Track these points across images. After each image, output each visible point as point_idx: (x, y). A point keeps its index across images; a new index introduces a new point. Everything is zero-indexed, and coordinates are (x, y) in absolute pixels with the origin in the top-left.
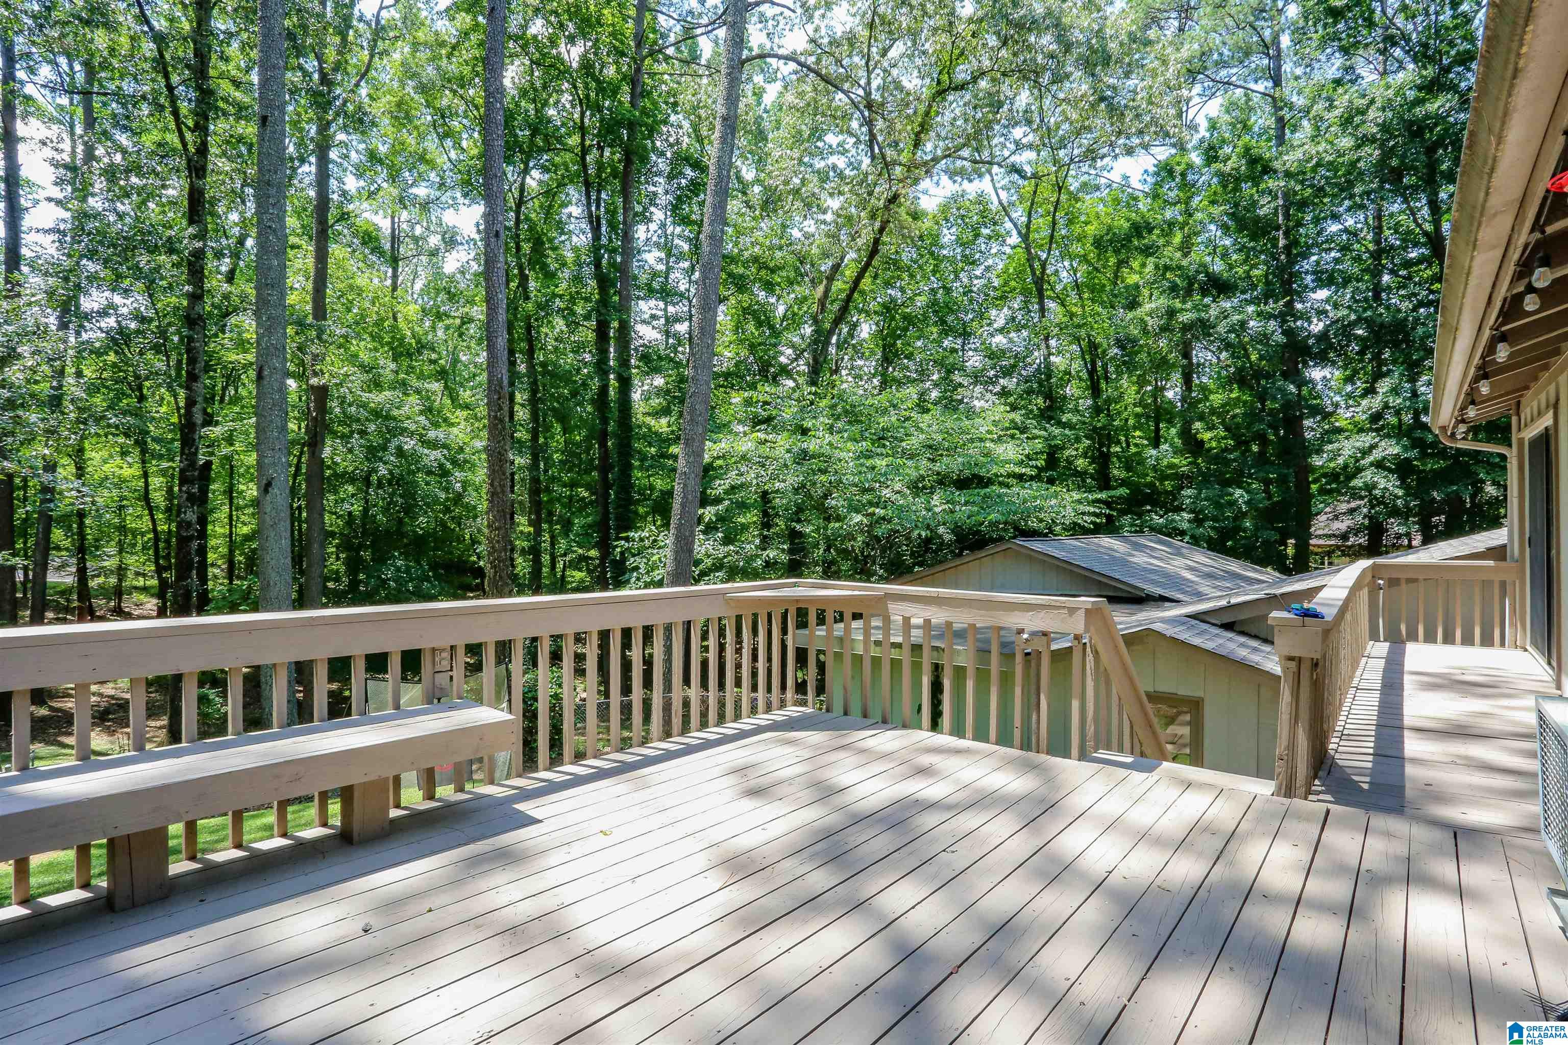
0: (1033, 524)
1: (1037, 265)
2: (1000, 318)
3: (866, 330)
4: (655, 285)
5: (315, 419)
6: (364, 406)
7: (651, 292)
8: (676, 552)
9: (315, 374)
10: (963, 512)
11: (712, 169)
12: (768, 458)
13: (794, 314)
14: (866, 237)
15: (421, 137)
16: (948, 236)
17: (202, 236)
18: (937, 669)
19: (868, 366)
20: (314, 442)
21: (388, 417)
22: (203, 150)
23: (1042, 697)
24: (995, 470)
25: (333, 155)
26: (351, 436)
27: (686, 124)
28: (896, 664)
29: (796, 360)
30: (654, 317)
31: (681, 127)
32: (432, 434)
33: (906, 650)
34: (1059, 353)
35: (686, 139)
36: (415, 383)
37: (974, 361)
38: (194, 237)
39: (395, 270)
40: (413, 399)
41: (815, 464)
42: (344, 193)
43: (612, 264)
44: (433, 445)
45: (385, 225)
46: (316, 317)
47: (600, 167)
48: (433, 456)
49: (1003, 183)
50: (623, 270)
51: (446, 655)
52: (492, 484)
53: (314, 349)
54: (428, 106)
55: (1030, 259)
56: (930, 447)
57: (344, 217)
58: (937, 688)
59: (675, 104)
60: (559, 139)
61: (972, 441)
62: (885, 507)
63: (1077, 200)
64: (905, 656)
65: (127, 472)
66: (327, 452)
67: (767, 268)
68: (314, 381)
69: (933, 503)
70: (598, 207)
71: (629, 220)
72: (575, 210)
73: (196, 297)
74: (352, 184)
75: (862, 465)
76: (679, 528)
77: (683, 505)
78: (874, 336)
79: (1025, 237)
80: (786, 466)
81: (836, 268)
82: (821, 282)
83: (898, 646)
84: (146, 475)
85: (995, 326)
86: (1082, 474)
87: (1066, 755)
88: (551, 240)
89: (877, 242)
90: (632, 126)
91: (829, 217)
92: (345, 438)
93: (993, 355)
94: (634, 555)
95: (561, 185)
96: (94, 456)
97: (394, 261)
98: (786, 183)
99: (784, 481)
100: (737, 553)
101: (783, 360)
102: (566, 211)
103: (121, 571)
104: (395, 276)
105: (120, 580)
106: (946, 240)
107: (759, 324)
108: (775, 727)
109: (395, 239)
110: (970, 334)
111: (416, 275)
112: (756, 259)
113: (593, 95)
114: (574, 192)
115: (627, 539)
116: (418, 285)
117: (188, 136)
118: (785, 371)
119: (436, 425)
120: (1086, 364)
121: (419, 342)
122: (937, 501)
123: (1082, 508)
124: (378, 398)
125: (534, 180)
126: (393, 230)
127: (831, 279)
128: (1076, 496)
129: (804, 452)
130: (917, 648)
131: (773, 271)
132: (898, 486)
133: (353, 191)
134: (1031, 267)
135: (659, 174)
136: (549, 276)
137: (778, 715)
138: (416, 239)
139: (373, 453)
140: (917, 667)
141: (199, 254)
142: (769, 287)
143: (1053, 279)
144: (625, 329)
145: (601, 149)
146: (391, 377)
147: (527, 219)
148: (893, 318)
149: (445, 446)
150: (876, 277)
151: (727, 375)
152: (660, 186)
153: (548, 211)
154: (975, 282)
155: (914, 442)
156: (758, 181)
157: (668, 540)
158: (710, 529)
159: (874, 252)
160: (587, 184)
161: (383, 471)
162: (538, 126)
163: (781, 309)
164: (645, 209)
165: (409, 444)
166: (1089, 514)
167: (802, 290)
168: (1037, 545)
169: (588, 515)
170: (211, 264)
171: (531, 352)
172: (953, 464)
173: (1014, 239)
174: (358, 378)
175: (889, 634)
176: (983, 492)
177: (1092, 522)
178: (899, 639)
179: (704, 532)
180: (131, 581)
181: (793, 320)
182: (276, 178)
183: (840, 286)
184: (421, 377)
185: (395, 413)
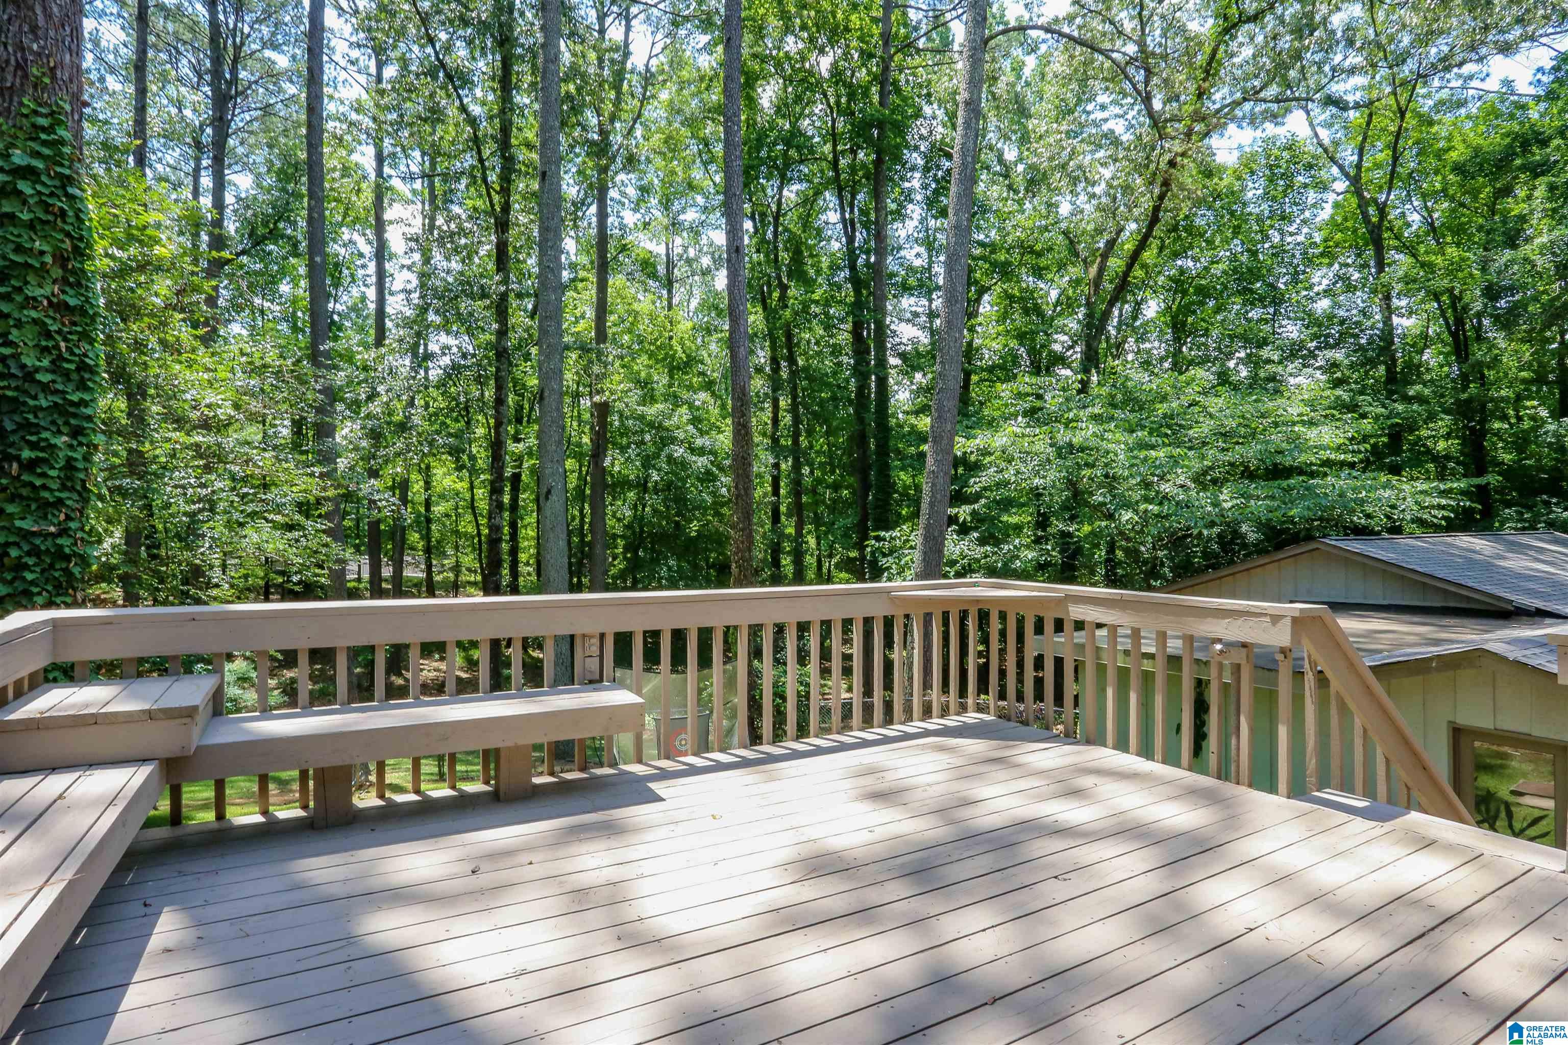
0: (1358, 519)
1: (1371, 210)
2: (1321, 278)
3: (1152, 309)
4: (912, 281)
5: (598, 433)
6: (642, 417)
7: (906, 288)
8: (925, 553)
9: (598, 392)
10: (1259, 507)
11: (956, 156)
12: (1028, 453)
13: (1069, 298)
14: (1146, 204)
15: (687, 167)
16: (1253, 191)
17: (505, 281)
18: (1200, 685)
19: (1156, 347)
20: (598, 453)
21: (660, 427)
22: (506, 208)
23: (1243, 719)
24: (1303, 458)
25: (613, 193)
26: (628, 446)
27: (940, 113)
28: (1147, 678)
29: (1071, 347)
30: (916, 315)
31: (934, 118)
32: (699, 442)
33: (1160, 661)
34: (1411, 313)
35: (940, 129)
36: (685, 395)
37: (1292, 331)
38: (499, 283)
39: (670, 292)
40: (684, 410)
41: (1081, 458)
42: (622, 227)
43: (867, 264)
44: (701, 452)
45: (661, 250)
46: (598, 343)
47: (853, 168)
48: (701, 462)
49: (1322, 117)
50: (877, 270)
51: (596, 641)
52: (736, 487)
53: (596, 369)
54: (693, 136)
55: (1363, 204)
56: (1224, 435)
57: (624, 248)
58: (1201, 707)
59: (929, 95)
60: (812, 151)
61: (1276, 424)
62: (1161, 504)
63: (1431, 123)
64: (1158, 668)
65: (459, 486)
66: (607, 462)
67: (1032, 252)
68: (597, 399)
69: (1222, 497)
70: (852, 211)
71: (881, 220)
72: (833, 217)
73: (502, 333)
74: (630, 218)
75: (1135, 457)
76: (927, 528)
77: (932, 505)
78: (1162, 313)
79: (1355, 181)
80: (1049, 460)
81: (1111, 244)
82: (1093, 262)
83: (1151, 656)
84: (472, 488)
85: (1316, 289)
86: (1441, 460)
87: (1272, 789)
88: (810, 248)
89: (1156, 209)
90: (880, 125)
91: (1098, 190)
92: (623, 449)
93: (1312, 321)
94: (884, 555)
95: (818, 193)
96: (438, 472)
97: (669, 284)
98: (1051, 159)
99: (1044, 477)
100: (994, 553)
101: (1057, 347)
102: (823, 217)
103: (457, 568)
104: (670, 299)
105: (457, 576)
106: (1250, 195)
107: (1026, 312)
108: (946, 732)
109: (670, 264)
110: (1282, 301)
111: (691, 294)
112: (1021, 244)
113: (843, 100)
114: (830, 197)
115: (878, 539)
116: (694, 303)
117: (496, 198)
118: (1060, 360)
119: (702, 433)
120: (1447, 323)
121: (688, 356)
122: (1227, 498)
123: (1428, 501)
124: (652, 411)
125: (791, 193)
126: (668, 255)
127: (1105, 256)
128: (1421, 486)
129: (1070, 445)
130: (1174, 661)
131: (1039, 254)
132: (1181, 480)
133: (631, 225)
134: (1365, 215)
135: (913, 169)
136: (808, 283)
137: (952, 721)
138: (689, 261)
139: (647, 462)
140: (1174, 682)
141: (504, 297)
142: (1038, 272)
143: (1398, 223)
144: (881, 331)
145: (853, 152)
146: (663, 390)
147: (786, 230)
148: (1185, 293)
149: (711, 452)
150: (1161, 249)
151: (991, 369)
152: (915, 182)
153: (806, 222)
154: (1289, 239)
155: (1203, 429)
156: (1020, 159)
157: (917, 538)
158: (964, 530)
159: (1154, 220)
160: (840, 190)
161: (655, 476)
162: (794, 138)
163: (1054, 294)
164: (901, 206)
165: (679, 452)
166: (1443, 508)
167: (1075, 271)
168: (1356, 546)
169: (848, 516)
170: (514, 303)
171: (792, 360)
172: (1250, 452)
173: (1341, 185)
174: (636, 395)
175: (1140, 644)
176: (1284, 484)
177: (1444, 518)
178: (1152, 650)
179: (959, 533)
180: (465, 577)
181: (1067, 304)
182: (552, 224)
183: (1116, 264)
184: (690, 388)
185: (667, 424)
